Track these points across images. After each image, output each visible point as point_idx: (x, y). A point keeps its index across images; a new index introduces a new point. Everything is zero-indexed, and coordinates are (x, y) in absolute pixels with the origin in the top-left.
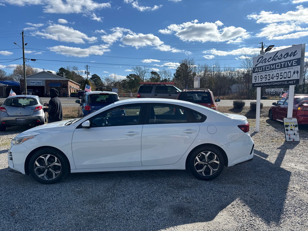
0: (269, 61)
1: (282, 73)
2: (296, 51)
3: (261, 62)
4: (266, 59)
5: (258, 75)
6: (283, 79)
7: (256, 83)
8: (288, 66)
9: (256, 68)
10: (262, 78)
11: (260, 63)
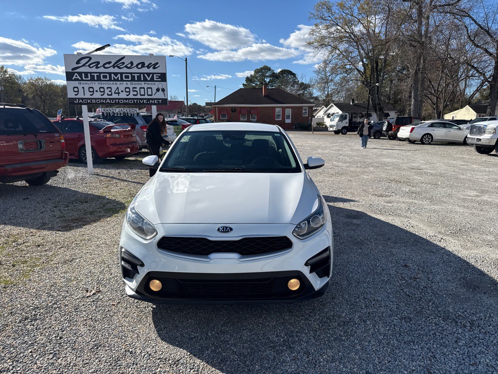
0: (106, 66)
1: (136, 88)
2: (157, 63)
3: (87, 64)
4: (98, 63)
5: (82, 86)
6: (139, 96)
7: (79, 99)
8: (145, 80)
9: (76, 74)
10: (93, 92)
11: (84, 65)
